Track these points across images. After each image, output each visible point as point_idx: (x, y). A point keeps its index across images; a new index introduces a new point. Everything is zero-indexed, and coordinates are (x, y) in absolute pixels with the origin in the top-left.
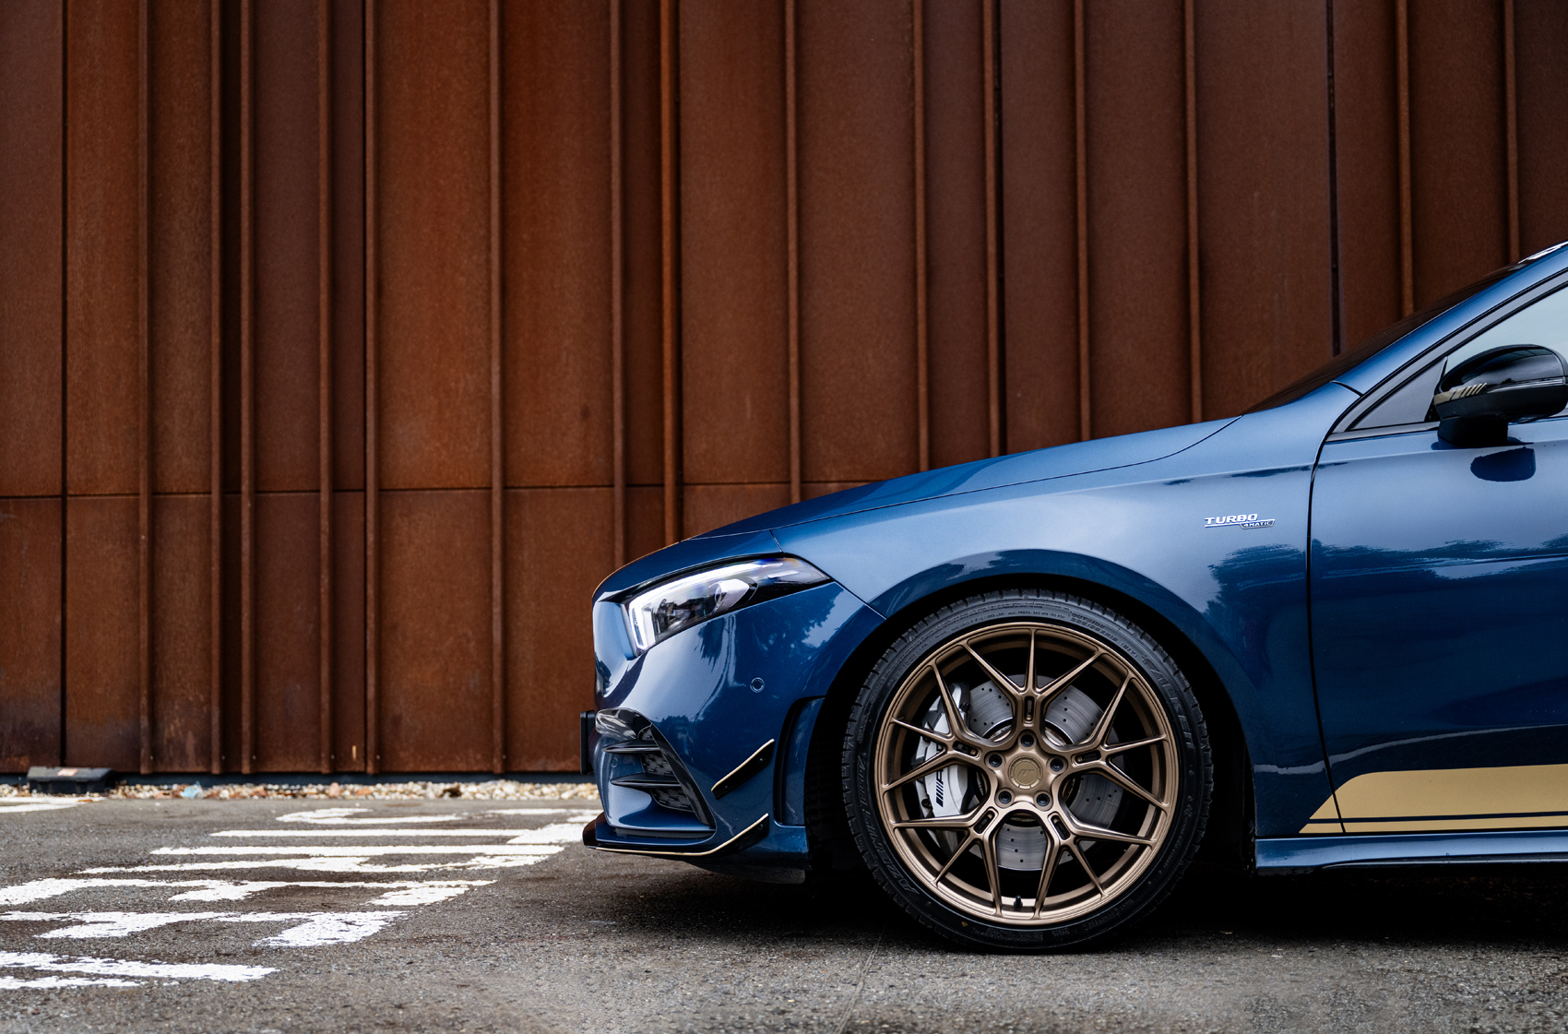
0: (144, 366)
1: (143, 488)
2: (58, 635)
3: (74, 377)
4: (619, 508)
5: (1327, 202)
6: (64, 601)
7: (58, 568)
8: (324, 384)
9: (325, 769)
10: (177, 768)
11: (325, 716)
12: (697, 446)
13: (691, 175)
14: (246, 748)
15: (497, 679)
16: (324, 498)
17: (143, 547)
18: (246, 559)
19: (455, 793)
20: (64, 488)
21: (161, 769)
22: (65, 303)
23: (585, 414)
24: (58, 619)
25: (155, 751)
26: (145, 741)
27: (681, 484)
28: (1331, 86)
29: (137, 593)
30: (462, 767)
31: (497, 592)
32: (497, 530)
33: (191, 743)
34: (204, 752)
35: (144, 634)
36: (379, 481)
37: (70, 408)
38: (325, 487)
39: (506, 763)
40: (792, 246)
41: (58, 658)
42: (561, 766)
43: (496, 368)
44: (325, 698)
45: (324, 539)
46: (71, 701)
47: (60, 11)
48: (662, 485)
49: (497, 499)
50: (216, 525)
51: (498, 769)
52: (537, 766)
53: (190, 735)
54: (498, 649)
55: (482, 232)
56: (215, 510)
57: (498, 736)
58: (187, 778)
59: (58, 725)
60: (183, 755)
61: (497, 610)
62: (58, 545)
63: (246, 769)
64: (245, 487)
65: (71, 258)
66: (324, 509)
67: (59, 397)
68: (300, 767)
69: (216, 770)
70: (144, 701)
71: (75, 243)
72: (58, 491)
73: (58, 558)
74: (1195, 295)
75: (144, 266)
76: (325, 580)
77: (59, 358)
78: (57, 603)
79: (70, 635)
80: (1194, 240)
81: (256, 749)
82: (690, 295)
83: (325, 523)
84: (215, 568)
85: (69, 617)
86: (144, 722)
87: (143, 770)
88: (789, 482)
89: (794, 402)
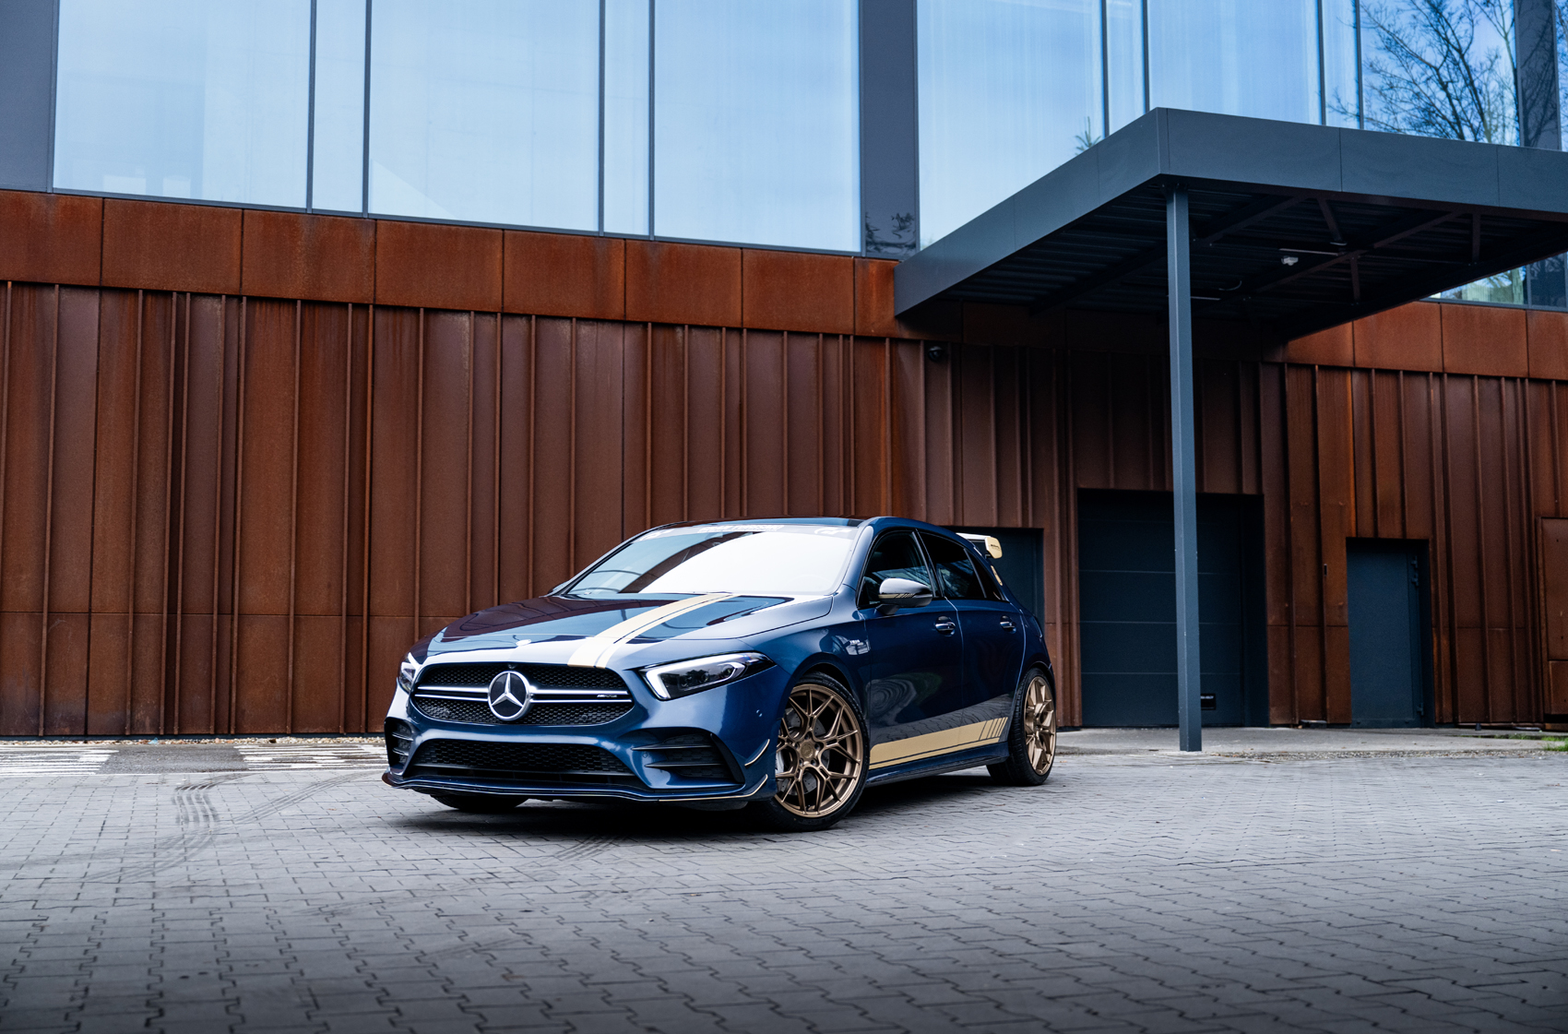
0: (132, 558)
1: (131, 610)
2: (85, 674)
3: (96, 561)
4: (344, 625)
5: (620, 517)
6: (88, 659)
7: (86, 644)
8: (216, 569)
9: (212, 732)
10: (141, 733)
11: (213, 710)
12: (376, 600)
13: (376, 490)
14: (176, 723)
15: (290, 694)
16: (215, 617)
17: (130, 637)
18: (178, 642)
19: (273, 742)
20: (90, 610)
21: (133, 733)
22: (93, 528)
23: (329, 586)
24: (85, 667)
25: (132, 727)
26: (128, 720)
27: (369, 616)
28: (623, 474)
29: (126, 657)
30: (272, 731)
31: (291, 659)
32: (291, 633)
33: (148, 721)
34: (155, 725)
35: (129, 674)
36: (239, 610)
37: (94, 574)
38: (215, 612)
39: (292, 728)
40: (418, 523)
41: (85, 684)
42: (315, 731)
43: (293, 566)
44: (213, 702)
45: (215, 635)
46: (90, 702)
47: (94, 400)
48: (362, 616)
49: (292, 620)
50: (165, 628)
51: (289, 731)
52: (305, 731)
53: (148, 718)
54: (290, 683)
55: (287, 508)
56: (165, 621)
57: (289, 718)
58: (151, 737)
59: (83, 713)
60: (144, 726)
61: (290, 666)
62: (86, 634)
63: (176, 732)
64: (179, 612)
65: (96, 509)
66: (215, 622)
67: (89, 569)
68: (199, 732)
69: (162, 733)
70: (129, 703)
71: (99, 502)
72: (87, 610)
73: (86, 640)
74: (572, 550)
75: (134, 514)
76: (214, 652)
77: (89, 552)
78: (85, 660)
79: (91, 674)
80: (572, 529)
81: (179, 725)
82: (375, 539)
83: (215, 628)
84: (164, 646)
85: (91, 666)
86: (128, 712)
87: (127, 733)
88: (414, 616)
89: (417, 585)
